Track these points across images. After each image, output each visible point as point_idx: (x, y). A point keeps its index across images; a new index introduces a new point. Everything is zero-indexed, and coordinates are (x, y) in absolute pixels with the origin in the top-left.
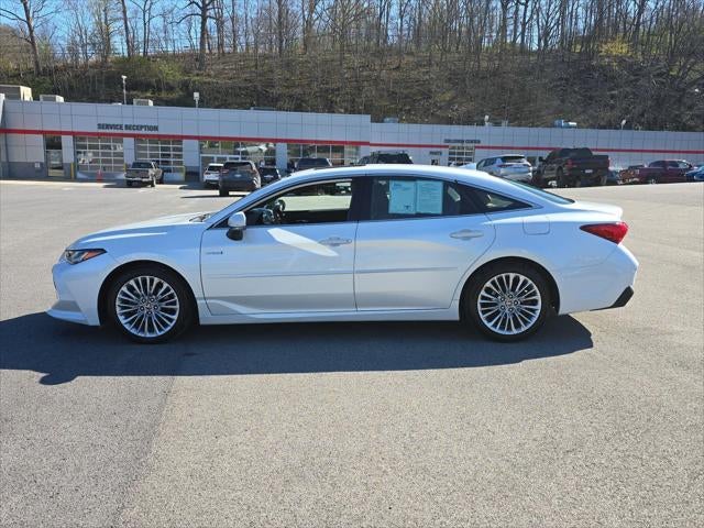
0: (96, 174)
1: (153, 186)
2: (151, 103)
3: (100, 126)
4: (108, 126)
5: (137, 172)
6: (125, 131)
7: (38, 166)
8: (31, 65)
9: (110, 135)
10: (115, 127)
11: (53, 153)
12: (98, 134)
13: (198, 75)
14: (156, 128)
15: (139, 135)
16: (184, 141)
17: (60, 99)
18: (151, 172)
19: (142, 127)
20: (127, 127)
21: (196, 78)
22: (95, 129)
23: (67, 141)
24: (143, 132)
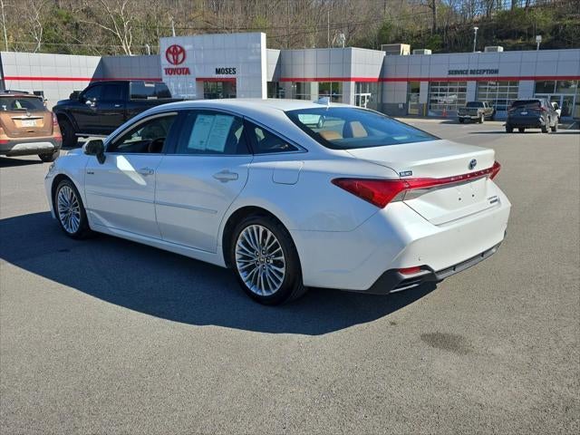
0: (442, 112)
1: (481, 122)
2: (501, 49)
3: (450, 72)
4: (456, 72)
5: (468, 110)
6: (470, 76)
7: (401, 106)
8: (431, 27)
9: (458, 79)
10: (462, 72)
11: (413, 96)
12: (449, 79)
13: (571, 18)
14: (496, 72)
15: (481, 78)
16: (521, 82)
17: (429, 52)
18: (480, 110)
19: (484, 71)
20: (472, 72)
21: (569, 21)
22: (446, 75)
23: (424, 86)
24: (485, 75)
